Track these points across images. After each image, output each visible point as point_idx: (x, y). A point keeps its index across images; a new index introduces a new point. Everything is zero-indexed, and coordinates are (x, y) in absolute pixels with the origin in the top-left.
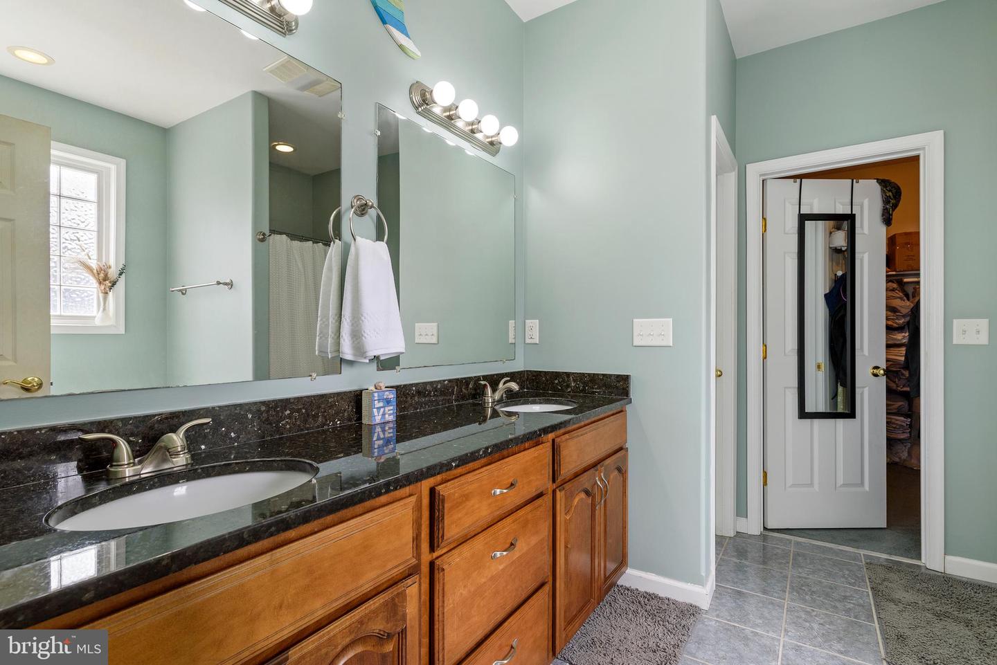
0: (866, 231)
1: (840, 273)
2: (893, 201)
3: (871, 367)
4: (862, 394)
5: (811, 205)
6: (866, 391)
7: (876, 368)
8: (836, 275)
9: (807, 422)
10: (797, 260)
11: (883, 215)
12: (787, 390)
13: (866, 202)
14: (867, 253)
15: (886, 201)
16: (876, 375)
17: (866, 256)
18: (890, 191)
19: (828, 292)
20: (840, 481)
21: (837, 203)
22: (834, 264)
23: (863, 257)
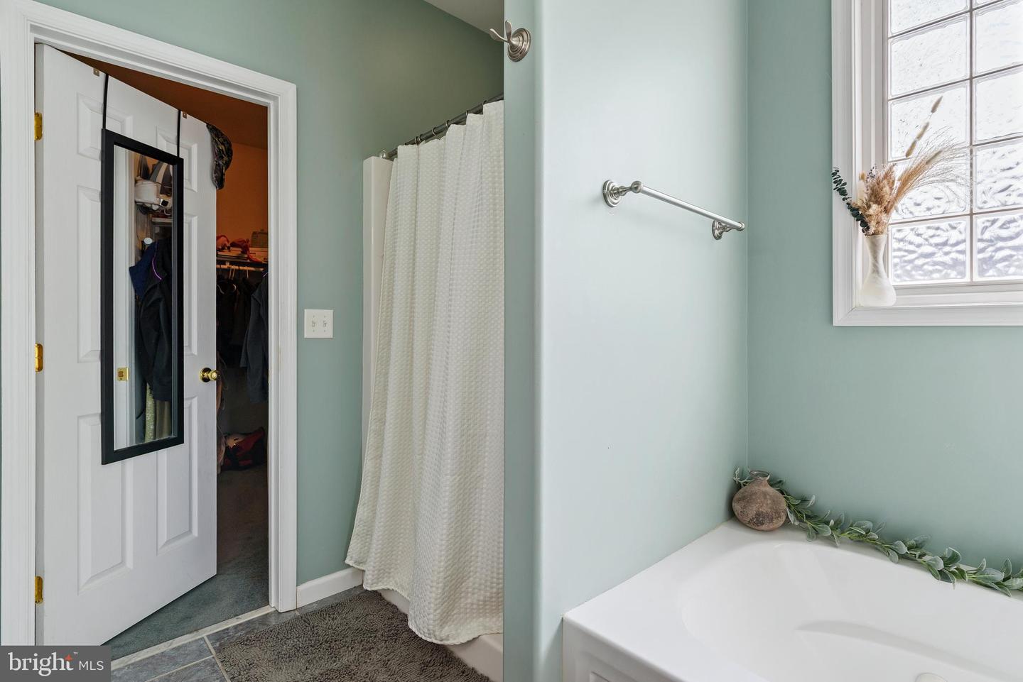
0: (195, 187)
1: (148, 241)
2: (226, 158)
3: (201, 370)
4: (190, 407)
5: (123, 123)
6: (195, 402)
7: (207, 370)
8: (143, 242)
9: (116, 466)
10: (99, 204)
11: (215, 172)
12: (81, 421)
13: (195, 148)
14: (196, 217)
15: (218, 155)
16: (206, 380)
17: (195, 221)
18: (222, 144)
19: (133, 264)
20: (163, 538)
21: (159, 135)
22: (139, 227)
23: (191, 221)
